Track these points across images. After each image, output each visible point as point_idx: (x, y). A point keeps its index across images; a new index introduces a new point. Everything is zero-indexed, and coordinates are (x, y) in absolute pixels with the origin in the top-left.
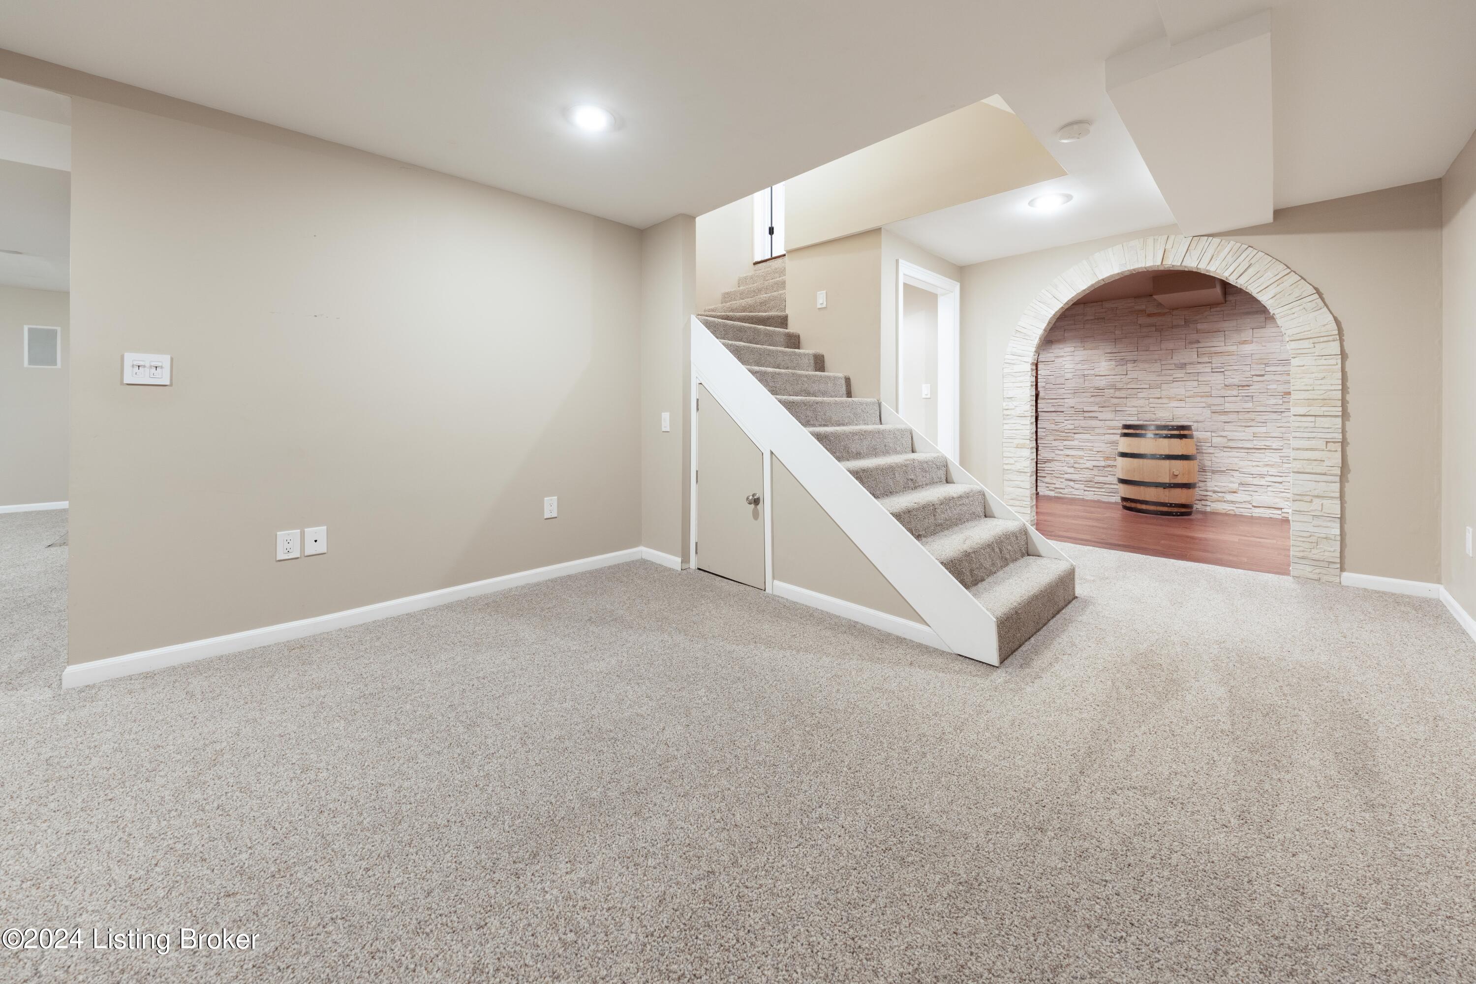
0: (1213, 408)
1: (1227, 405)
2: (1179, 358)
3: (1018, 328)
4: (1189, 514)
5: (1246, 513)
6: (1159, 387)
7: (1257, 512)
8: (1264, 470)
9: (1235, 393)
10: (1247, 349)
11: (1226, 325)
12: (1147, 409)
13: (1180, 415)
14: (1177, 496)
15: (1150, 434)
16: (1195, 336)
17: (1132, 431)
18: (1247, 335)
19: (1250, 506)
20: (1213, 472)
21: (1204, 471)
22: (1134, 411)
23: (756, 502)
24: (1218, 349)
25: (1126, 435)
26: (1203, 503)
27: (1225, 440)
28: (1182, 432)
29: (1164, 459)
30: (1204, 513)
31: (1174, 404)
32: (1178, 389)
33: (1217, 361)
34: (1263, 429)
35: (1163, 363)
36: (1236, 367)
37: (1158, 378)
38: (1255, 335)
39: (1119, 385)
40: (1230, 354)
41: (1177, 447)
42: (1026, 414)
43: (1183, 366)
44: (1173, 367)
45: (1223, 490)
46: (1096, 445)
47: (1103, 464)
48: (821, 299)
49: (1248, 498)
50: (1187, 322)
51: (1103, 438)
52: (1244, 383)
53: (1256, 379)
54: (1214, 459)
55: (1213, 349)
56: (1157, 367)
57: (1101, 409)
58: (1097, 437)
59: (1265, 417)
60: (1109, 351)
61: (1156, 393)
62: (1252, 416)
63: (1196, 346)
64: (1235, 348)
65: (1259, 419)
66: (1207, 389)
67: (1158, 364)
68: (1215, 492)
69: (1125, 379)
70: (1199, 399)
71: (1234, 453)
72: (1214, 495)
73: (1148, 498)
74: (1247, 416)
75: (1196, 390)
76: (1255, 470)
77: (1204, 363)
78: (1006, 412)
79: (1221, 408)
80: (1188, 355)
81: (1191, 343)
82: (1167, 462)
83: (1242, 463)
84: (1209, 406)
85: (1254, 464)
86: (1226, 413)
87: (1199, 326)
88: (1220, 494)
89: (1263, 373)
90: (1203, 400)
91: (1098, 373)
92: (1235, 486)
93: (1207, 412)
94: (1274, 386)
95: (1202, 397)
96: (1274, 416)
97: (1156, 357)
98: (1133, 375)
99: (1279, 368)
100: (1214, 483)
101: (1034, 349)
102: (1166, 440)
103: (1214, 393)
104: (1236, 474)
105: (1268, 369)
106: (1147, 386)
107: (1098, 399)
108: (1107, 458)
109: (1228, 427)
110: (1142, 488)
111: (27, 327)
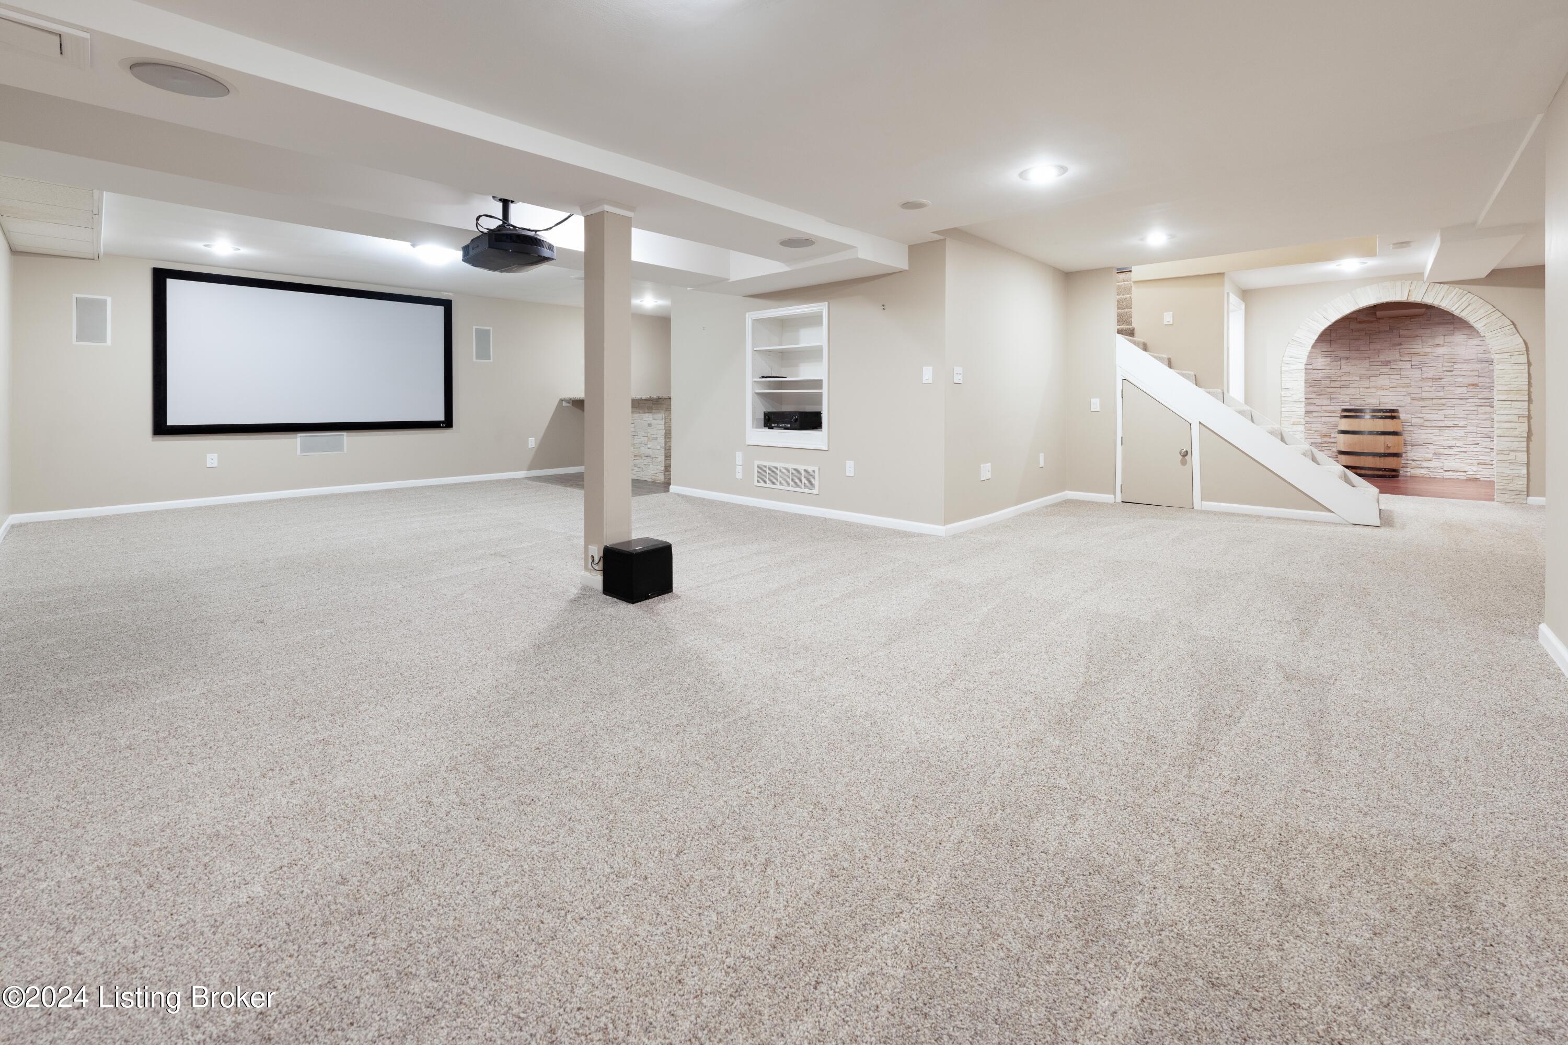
0: (1413, 396)
1: (1424, 394)
2: (1387, 356)
3: (1293, 338)
4: (1397, 476)
5: (1439, 476)
6: (1368, 379)
7: (1447, 475)
8: (1453, 443)
9: (1430, 384)
10: (1440, 351)
11: (1423, 331)
12: (1358, 396)
13: (1388, 401)
14: (1389, 463)
15: (1368, 416)
16: (1398, 340)
17: (1350, 413)
18: (1439, 340)
19: (1442, 471)
20: (1413, 445)
21: (1405, 445)
22: (1346, 398)
23: (1185, 454)
24: (1417, 351)
25: (1346, 417)
26: (1404, 469)
27: (1422, 420)
28: (1393, 414)
29: (1380, 434)
30: (1406, 476)
31: (1380, 393)
32: (1384, 381)
33: (1415, 360)
34: (1453, 412)
35: (1371, 360)
36: (1431, 365)
37: (1367, 372)
38: (1446, 340)
39: (1334, 378)
40: (1426, 354)
41: (1389, 425)
42: (1301, 400)
43: (1388, 363)
44: (1380, 363)
45: (1420, 459)
46: (1313, 425)
47: (1320, 441)
48: (1168, 318)
49: (1441, 465)
50: (1391, 329)
51: (1320, 420)
52: (1437, 377)
53: (1446, 373)
54: (1413, 435)
55: (1412, 350)
56: (1366, 363)
57: (1318, 397)
58: (1315, 420)
59: (1454, 403)
60: (1325, 350)
61: (1365, 384)
62: (1443, 402)
63: (1399, 347)
64: (1429, 350)
65: (1450, 404)
66: (1408, 381)
67: (1367, 361)
68: (1414, 461)
69: (1339, 372)
70: (1400, 389)
71: (1429, 431)
72: (1413, 463)
73: (1367, 465)
74: (1440, 402)
75: (1399, 382)
76: (1445, 443)
77: (1405, 361)
78: (1283, 399)
79: (1419, 396)
80: (1393, 355)
81: (1395, 345)
82: (1382, 437)
83: (1435, 438)
84: (1409, 394)
85: (1445, 438)
86: (1423, 399)
87: (1402, 332)
88: (1418, 462)
89: (1452, 369)
90: (1405, 389)
91: (1314, 368)
92: (1430, 456)
93: (1408, 399)
94: (1460, 380)
95: (1404, 387)
96: (1461, 402)
97: (1366, 355)
98: (1345, 369)
99: (1464, 366)
100: (1412, 454)
101: (1307, 354)
102: (1381, 420)
103: (1413, 384)
104: (1431, 446)
105: (1455, 366)
106: (1358, 379)
107: (1315, 389)
108: (1324, 436)
109: (1424, 410)
110: (1362, 457)
111: (474, 327)
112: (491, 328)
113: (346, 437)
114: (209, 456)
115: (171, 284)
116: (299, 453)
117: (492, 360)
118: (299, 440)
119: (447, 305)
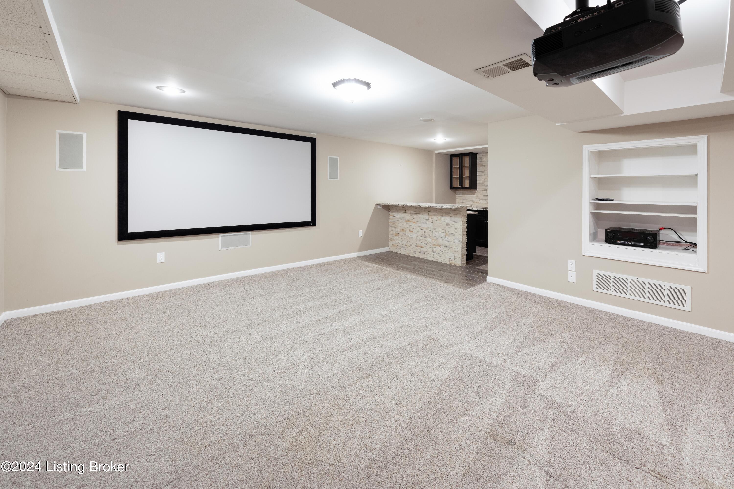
111: (329, 157)
112: (338, 158)
113: (250, 235)
114: (159, 254)
115: (132, 123)
116: (220, 248)
117: (338, 179)
118: (220, 238)
119: (313, 141)
